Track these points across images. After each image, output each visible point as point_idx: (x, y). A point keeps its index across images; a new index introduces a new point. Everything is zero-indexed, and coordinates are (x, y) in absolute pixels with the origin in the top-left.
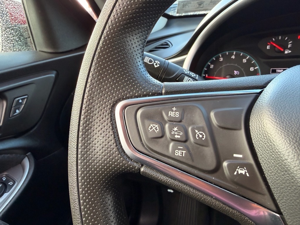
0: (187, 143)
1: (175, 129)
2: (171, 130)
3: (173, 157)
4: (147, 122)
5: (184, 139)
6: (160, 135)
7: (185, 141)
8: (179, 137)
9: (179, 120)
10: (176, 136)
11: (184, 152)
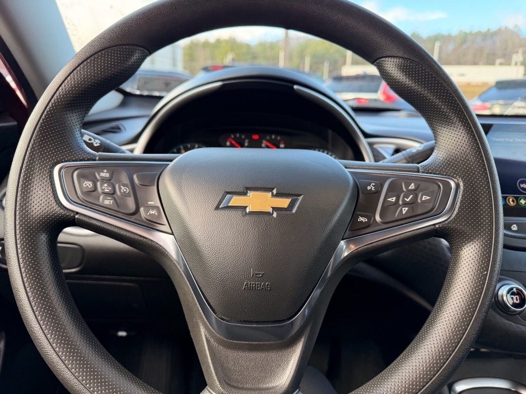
0: (114, 196)
1: (106, 185)
2: (102, 186)
3: (102, 205)
4: (82, 180)
5: (112, 192)
6: (93, 190)
7: (113, 194)
8: (108, 191)
9: (109, 179)
10: (106, 190)
11: (112, 201)
